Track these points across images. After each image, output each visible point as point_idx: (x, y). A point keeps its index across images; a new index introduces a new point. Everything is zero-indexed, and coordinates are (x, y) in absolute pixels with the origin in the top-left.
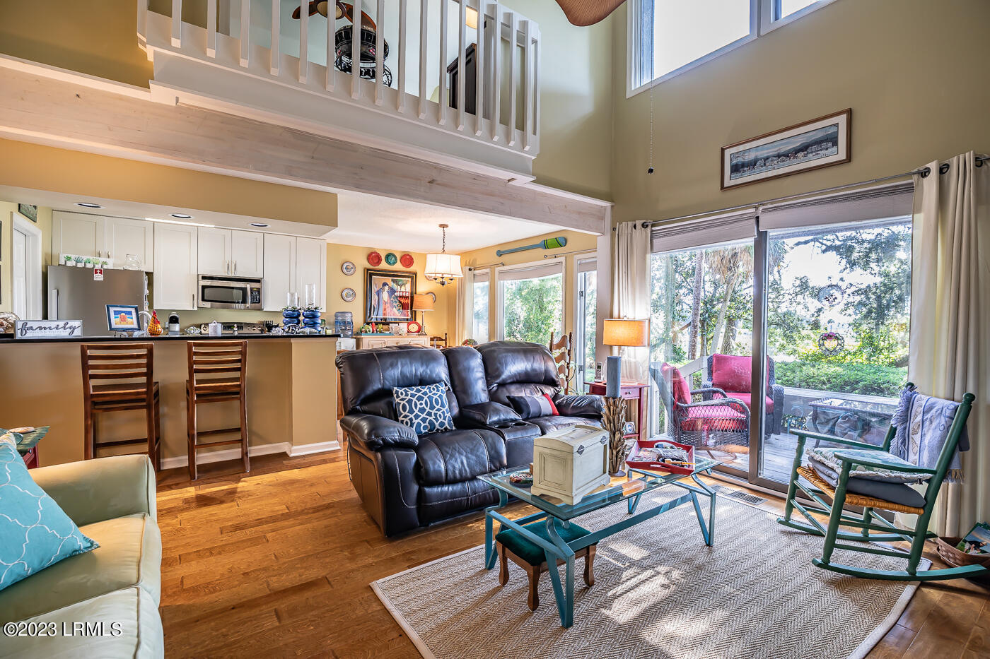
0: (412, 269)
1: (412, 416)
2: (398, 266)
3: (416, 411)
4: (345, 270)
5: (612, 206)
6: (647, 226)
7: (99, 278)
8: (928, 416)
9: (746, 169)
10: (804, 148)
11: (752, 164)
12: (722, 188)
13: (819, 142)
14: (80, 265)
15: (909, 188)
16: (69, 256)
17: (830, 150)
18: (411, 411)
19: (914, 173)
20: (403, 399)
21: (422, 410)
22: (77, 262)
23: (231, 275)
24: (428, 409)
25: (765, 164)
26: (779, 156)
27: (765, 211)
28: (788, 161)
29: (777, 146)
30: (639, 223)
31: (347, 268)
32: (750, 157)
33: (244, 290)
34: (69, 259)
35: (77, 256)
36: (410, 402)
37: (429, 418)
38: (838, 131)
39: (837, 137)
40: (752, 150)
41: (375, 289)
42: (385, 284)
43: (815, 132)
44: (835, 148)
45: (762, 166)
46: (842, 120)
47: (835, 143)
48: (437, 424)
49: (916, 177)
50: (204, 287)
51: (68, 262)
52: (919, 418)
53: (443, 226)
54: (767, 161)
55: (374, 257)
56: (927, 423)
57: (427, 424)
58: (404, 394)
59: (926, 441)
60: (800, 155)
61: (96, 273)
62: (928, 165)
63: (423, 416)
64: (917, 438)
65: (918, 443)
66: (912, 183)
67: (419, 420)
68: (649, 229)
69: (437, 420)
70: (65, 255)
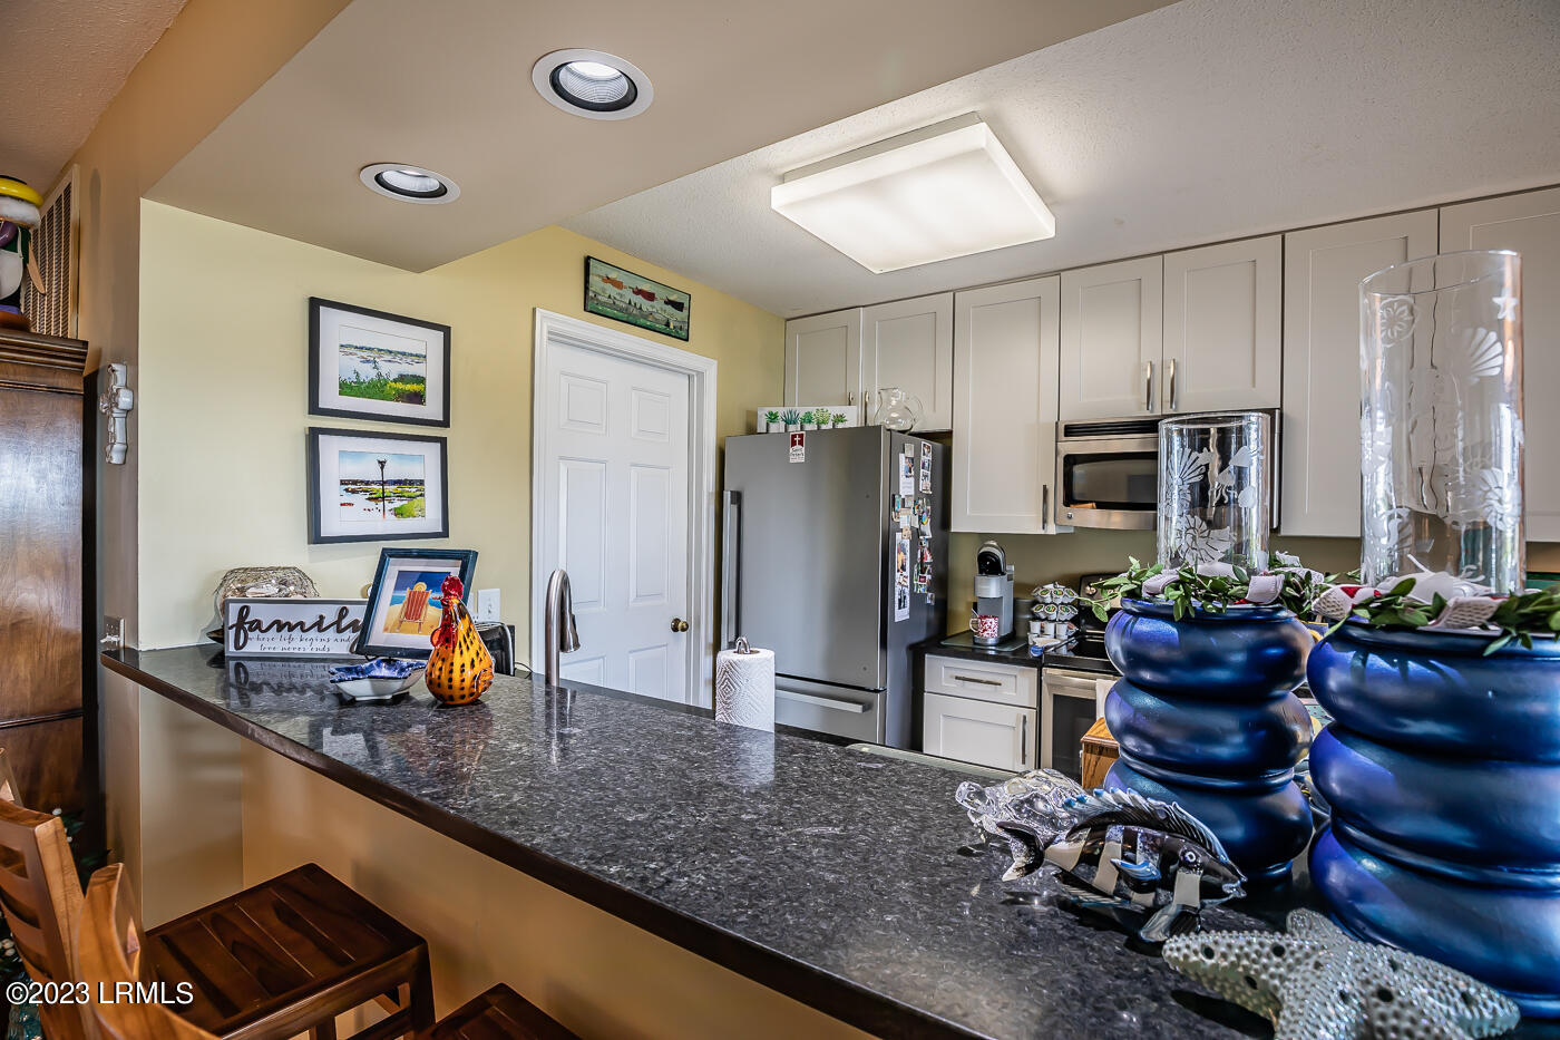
7: (798, 455)
16: (774, 410)
22: (788, 422)
34: (772, 417)
35: (786, 409)
50: (1071, 461)
51: (772, 425)
61: (793, 443)
70: (767, 410)
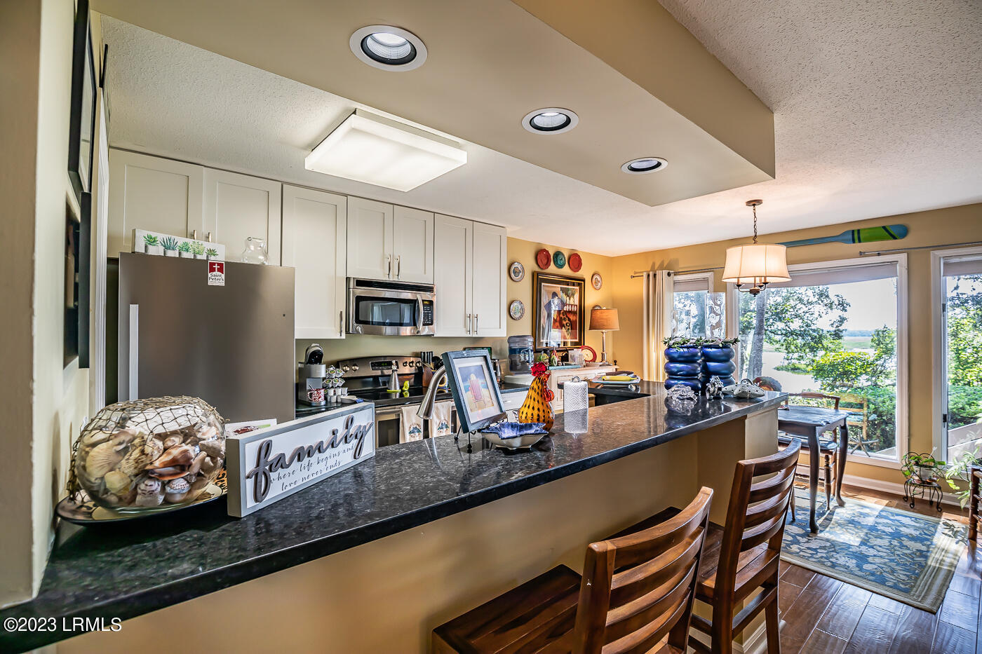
0: (579, 274)
2: (566, 270)
4: (513, 275)
7: (217, 279)
14: (170, 254)
16: (153, 235)
22: (167, 248)
23: (393, 279)
31: (515, 272)
33: (413, 302)
34: (151, 241)
35: (166, 236)
41: (544, 301)
42: (555, 294)
50: (359, 299)
51: (150, 247)
53: (754, 203)
55: (542, 256)
61: (212, 270)
70: (146, 233)
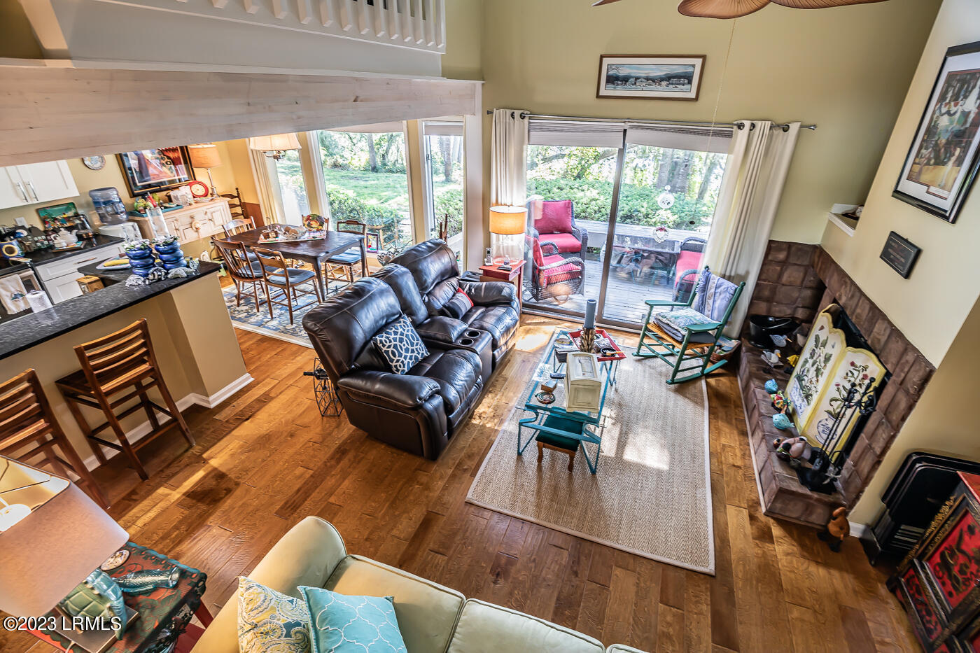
1: (402, 359)
3: (404, 353)
5: (483, 84)
6: (524, 117)
8: (719, 290)
9: (619, 83)
10: (668, 78)
11: (625, 79)
12: (598, 96)
13: (678, 77)
15: (730, 135)
17: (685, 86)
18: (400, 355)
19: (735, 125)
20: (389, 347)
21: (407, 350)
24: (410, 348)
25: (635, 83)
26: (648, 79)
27: (632, 127)
28: (654, 87)
29: (646, 69)
30: (517, 113)
32: (623, 72)
36: (395, 346)
37: (414, 354)
38: (693, 72)
39: (692, 77)
40: (626, 67)
43: (677, 66)
44: (689, 86)
45: (633, 85)
46: (698, 62)
47: (690, 82)
48: (419, 357)
49: (735, 127)
52: (713, 291)
54: (638, 80)
56: (717, 295)
57: (413, 360)
58: (388, 341)
59: (717, 305)
60: (664, 83)
62: (743, 121)
63: (409, 354)
64: (711, 302)
65: (711, 305)
66: (732, 131)
67: (408, 360)
68: (526, 120)
69: (418, 353)
